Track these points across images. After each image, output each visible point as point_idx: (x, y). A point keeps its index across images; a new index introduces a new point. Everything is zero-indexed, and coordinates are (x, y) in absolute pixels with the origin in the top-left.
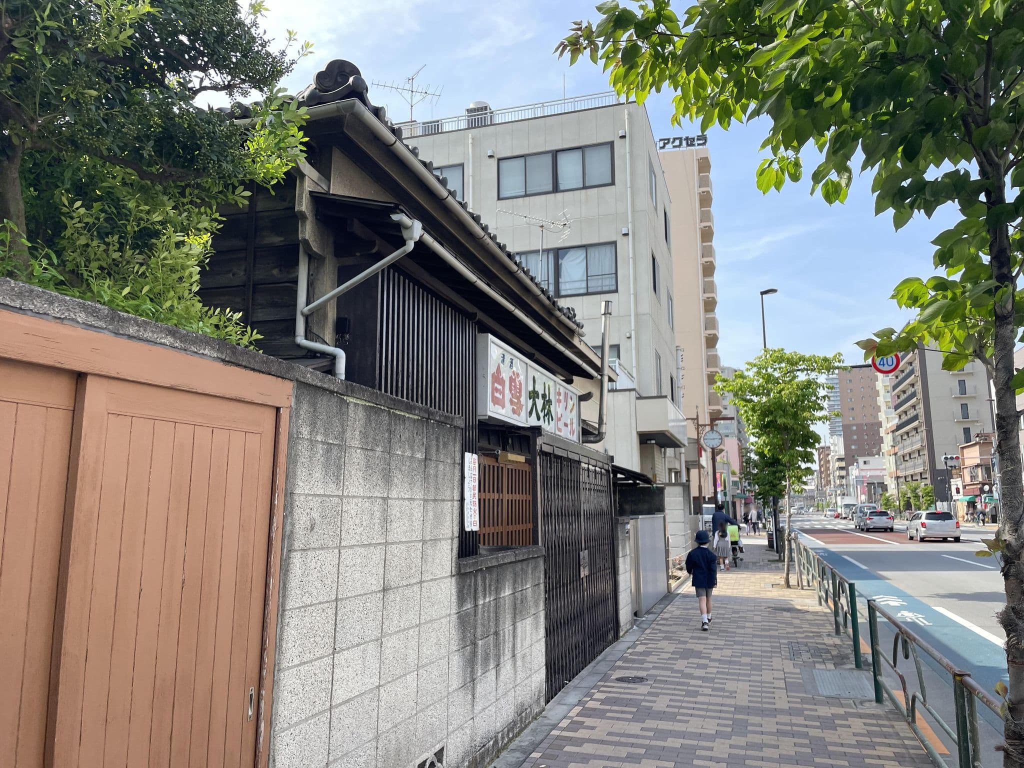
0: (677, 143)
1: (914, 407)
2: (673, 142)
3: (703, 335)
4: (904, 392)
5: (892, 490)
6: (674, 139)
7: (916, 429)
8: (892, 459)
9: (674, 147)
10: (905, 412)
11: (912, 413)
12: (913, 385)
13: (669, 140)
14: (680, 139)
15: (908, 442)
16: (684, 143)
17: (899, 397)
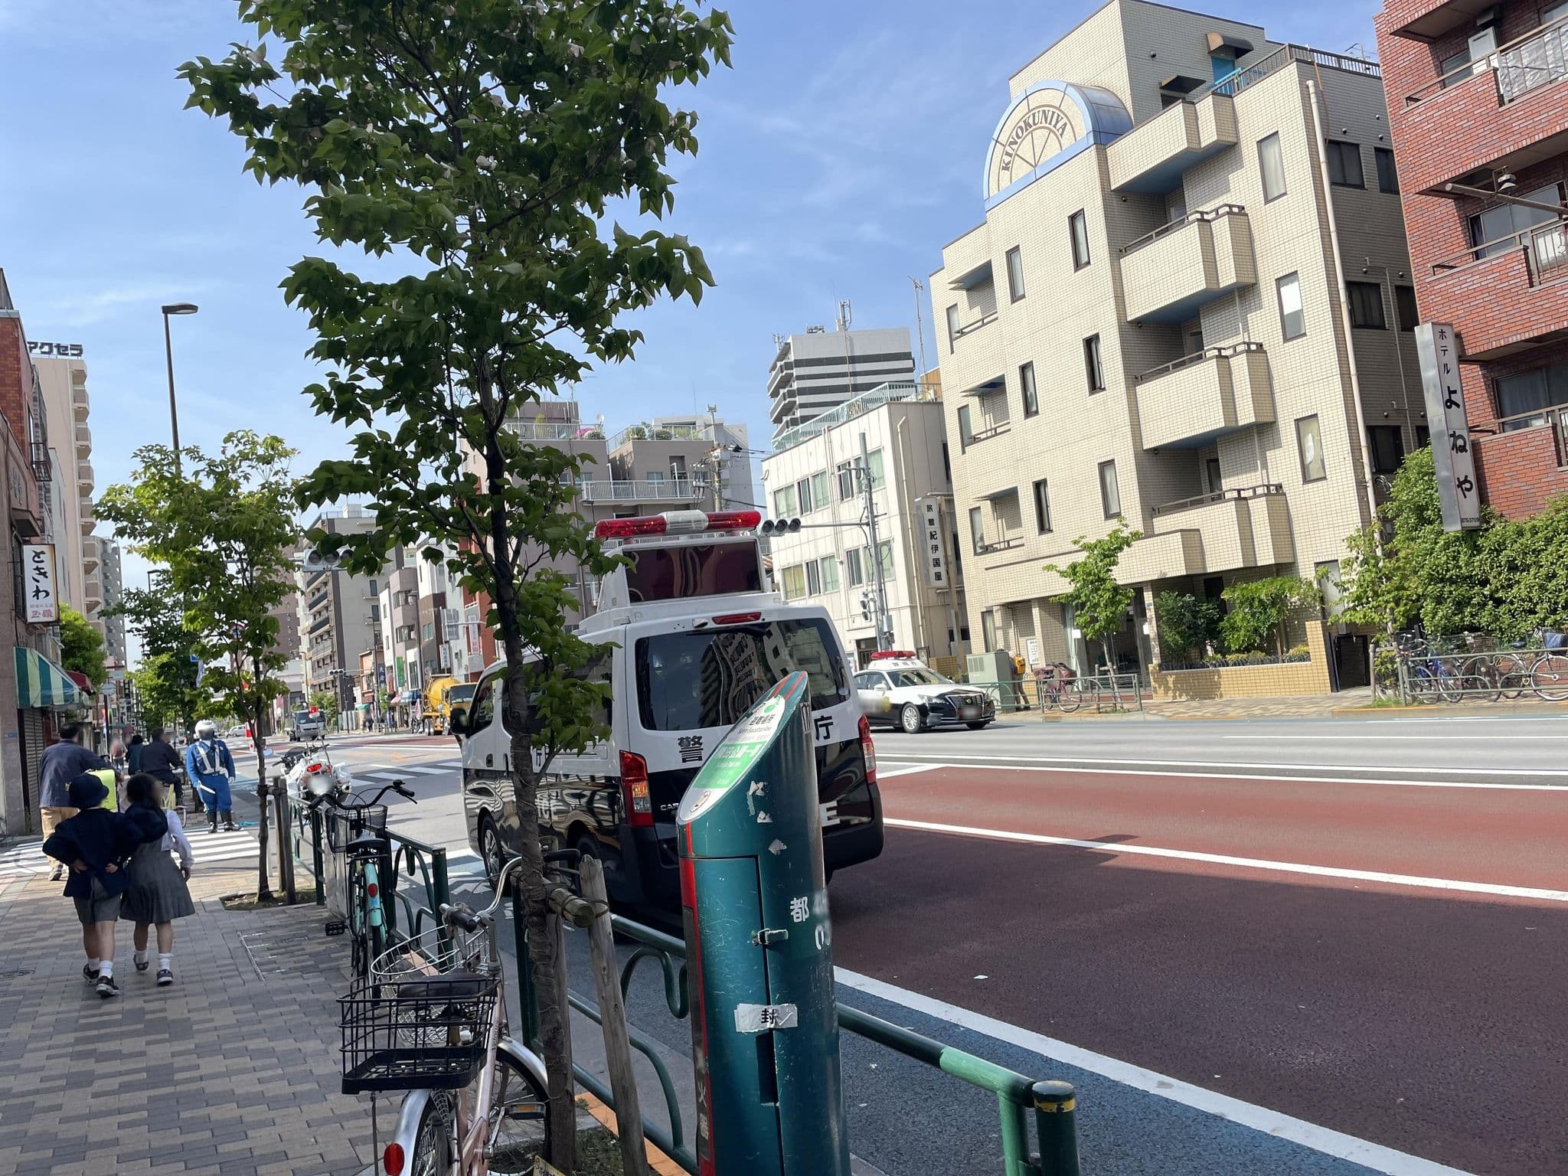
0: (46, 349)
1: (326, 608)
2: (41, 348)
3: (81, 562)
4: (318, 590)
5: (309, 699)
6: (43, 345)
7: (328, 632)
8: (309, 663)
9: (43, 353)
10: (319, 613)
11: (325, 614)
12: (326, 584)
13: (36, 344)
14: (50, 345)
15: (320, 647)
16: (55, 350)
17: (313, 594)
